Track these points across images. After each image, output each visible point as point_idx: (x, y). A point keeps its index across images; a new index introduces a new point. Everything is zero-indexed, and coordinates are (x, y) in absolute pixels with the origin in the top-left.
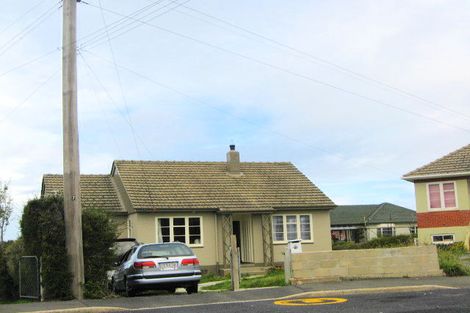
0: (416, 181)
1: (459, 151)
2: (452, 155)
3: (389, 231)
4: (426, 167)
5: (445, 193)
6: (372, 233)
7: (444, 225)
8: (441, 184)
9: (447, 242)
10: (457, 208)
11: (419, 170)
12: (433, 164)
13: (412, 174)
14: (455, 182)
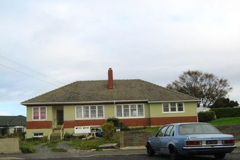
0: (28, 106)
1: (50, 92)
2: (47, 94)
3: (20, 130)
4: (33, 99)
5: (41, 112)
6: (11, 131)
7: (39, 128)
8: (39, 108)
9: (40, 136)
10: (46, 120)
11: (29, 100)
12: (37, 97)
13: (26, 102)
14: (46, 107)
